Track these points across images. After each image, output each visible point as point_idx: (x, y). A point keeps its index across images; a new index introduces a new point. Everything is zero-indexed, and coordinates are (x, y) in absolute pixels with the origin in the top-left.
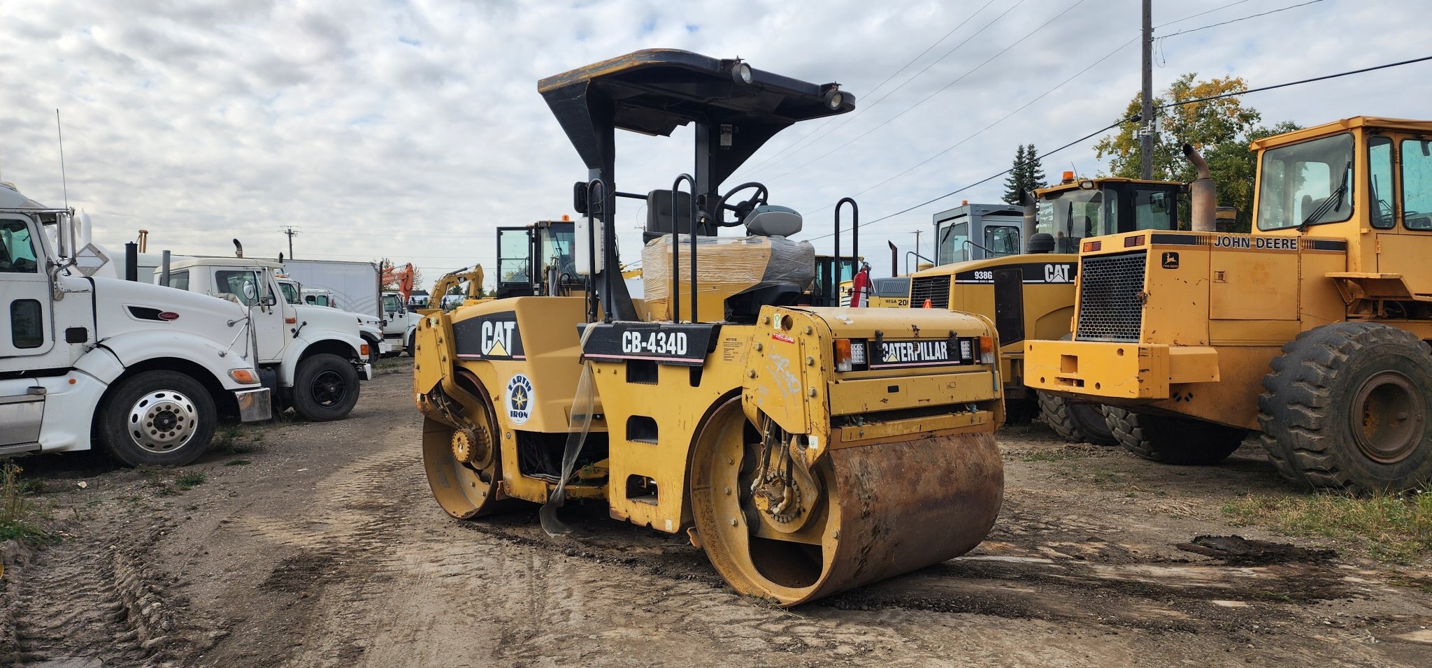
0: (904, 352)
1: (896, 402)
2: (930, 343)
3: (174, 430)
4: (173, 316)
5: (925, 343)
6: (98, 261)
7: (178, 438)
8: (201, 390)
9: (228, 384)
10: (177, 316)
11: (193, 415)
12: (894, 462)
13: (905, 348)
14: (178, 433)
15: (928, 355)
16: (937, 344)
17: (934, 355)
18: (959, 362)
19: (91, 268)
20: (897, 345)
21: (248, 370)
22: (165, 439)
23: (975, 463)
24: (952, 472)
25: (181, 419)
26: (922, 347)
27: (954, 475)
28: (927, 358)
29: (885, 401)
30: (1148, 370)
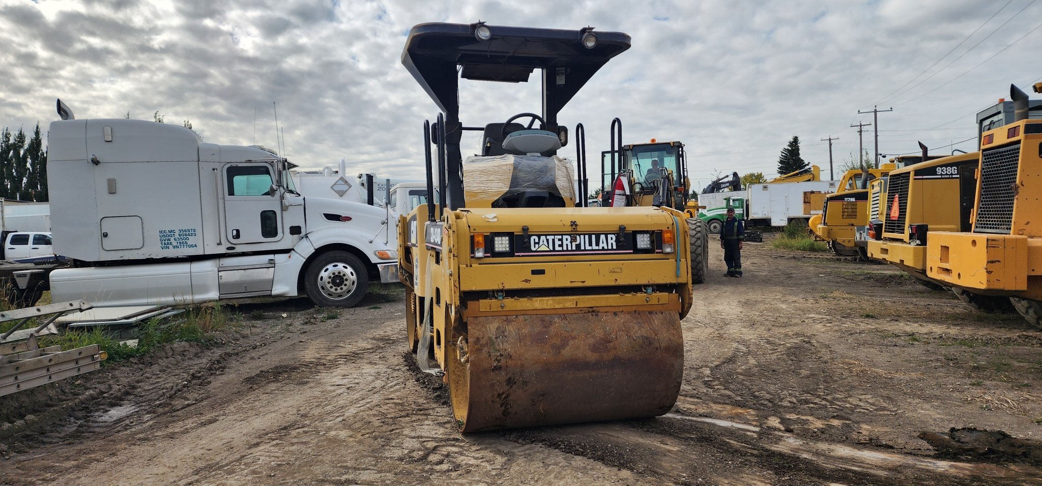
0: (557, 243)
1: (538, 282)
2: (593, 237)
3: (343, 286)
4: (348, 219)
5: (587, 237)
6: (346, 187)
7: (345, 291)
8: (359, 262)
9: (374, 259)
10: (351, 219)
11: (354, 277)
12: (537, 330)
13: (561, 240)
14: (345, 288)
15: (590, 244)
16: (603, 237)
17: (597, 244)
18: (632, 251)
19: (343, 191)
20: (550, 238)
21: (387, 252)
22: (337, 292)
23: (642, 336)
24: (609, 342)
25: (346, 280)
26: (580, 240)
27: (612, 344)
28: (588, 247)
29: (527, 281)
30: (999, 261)
